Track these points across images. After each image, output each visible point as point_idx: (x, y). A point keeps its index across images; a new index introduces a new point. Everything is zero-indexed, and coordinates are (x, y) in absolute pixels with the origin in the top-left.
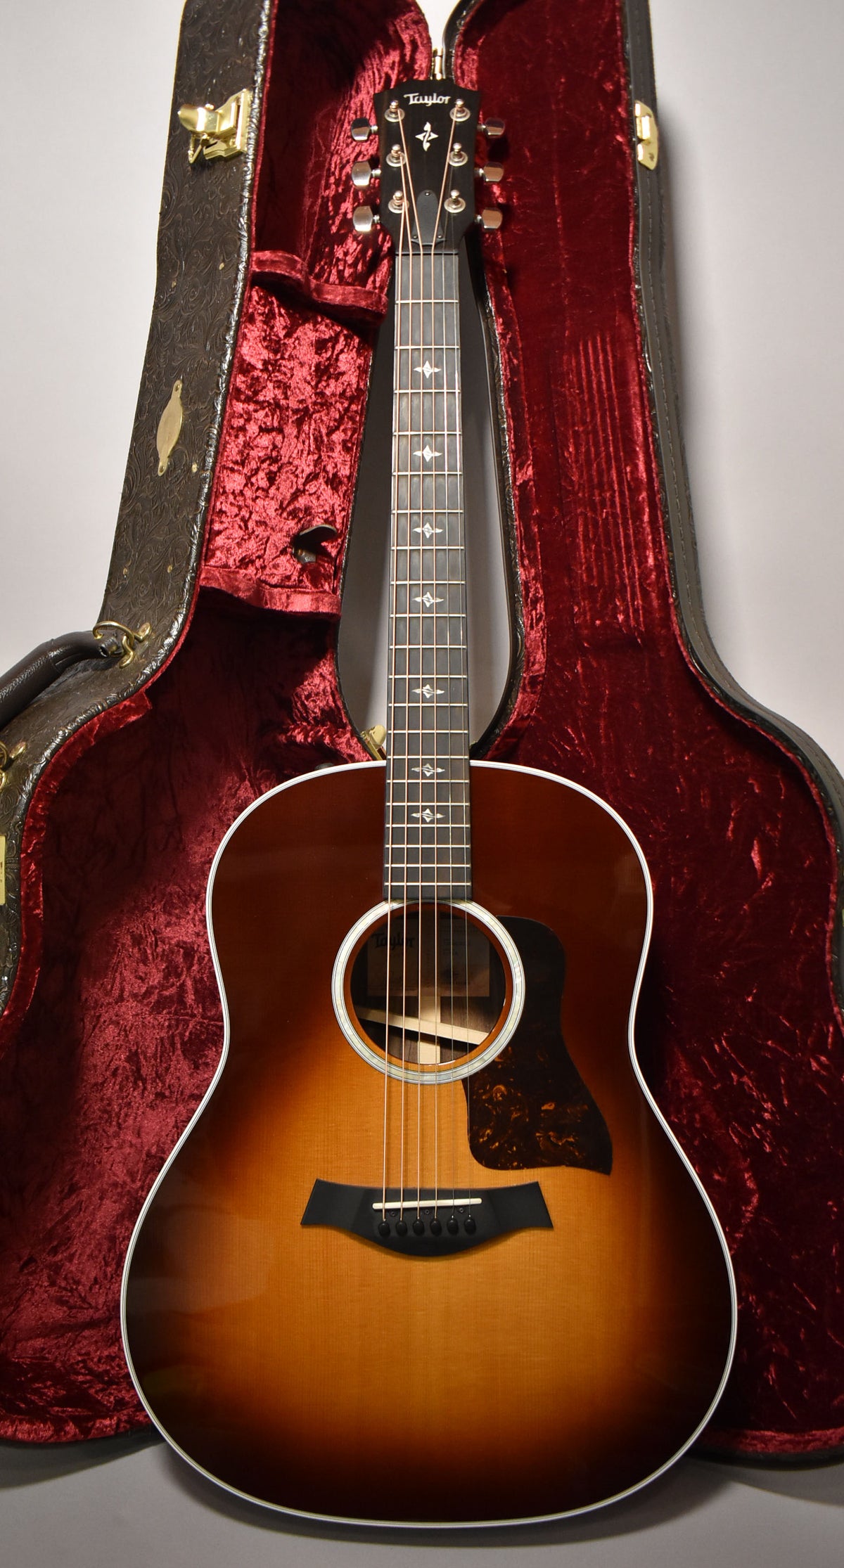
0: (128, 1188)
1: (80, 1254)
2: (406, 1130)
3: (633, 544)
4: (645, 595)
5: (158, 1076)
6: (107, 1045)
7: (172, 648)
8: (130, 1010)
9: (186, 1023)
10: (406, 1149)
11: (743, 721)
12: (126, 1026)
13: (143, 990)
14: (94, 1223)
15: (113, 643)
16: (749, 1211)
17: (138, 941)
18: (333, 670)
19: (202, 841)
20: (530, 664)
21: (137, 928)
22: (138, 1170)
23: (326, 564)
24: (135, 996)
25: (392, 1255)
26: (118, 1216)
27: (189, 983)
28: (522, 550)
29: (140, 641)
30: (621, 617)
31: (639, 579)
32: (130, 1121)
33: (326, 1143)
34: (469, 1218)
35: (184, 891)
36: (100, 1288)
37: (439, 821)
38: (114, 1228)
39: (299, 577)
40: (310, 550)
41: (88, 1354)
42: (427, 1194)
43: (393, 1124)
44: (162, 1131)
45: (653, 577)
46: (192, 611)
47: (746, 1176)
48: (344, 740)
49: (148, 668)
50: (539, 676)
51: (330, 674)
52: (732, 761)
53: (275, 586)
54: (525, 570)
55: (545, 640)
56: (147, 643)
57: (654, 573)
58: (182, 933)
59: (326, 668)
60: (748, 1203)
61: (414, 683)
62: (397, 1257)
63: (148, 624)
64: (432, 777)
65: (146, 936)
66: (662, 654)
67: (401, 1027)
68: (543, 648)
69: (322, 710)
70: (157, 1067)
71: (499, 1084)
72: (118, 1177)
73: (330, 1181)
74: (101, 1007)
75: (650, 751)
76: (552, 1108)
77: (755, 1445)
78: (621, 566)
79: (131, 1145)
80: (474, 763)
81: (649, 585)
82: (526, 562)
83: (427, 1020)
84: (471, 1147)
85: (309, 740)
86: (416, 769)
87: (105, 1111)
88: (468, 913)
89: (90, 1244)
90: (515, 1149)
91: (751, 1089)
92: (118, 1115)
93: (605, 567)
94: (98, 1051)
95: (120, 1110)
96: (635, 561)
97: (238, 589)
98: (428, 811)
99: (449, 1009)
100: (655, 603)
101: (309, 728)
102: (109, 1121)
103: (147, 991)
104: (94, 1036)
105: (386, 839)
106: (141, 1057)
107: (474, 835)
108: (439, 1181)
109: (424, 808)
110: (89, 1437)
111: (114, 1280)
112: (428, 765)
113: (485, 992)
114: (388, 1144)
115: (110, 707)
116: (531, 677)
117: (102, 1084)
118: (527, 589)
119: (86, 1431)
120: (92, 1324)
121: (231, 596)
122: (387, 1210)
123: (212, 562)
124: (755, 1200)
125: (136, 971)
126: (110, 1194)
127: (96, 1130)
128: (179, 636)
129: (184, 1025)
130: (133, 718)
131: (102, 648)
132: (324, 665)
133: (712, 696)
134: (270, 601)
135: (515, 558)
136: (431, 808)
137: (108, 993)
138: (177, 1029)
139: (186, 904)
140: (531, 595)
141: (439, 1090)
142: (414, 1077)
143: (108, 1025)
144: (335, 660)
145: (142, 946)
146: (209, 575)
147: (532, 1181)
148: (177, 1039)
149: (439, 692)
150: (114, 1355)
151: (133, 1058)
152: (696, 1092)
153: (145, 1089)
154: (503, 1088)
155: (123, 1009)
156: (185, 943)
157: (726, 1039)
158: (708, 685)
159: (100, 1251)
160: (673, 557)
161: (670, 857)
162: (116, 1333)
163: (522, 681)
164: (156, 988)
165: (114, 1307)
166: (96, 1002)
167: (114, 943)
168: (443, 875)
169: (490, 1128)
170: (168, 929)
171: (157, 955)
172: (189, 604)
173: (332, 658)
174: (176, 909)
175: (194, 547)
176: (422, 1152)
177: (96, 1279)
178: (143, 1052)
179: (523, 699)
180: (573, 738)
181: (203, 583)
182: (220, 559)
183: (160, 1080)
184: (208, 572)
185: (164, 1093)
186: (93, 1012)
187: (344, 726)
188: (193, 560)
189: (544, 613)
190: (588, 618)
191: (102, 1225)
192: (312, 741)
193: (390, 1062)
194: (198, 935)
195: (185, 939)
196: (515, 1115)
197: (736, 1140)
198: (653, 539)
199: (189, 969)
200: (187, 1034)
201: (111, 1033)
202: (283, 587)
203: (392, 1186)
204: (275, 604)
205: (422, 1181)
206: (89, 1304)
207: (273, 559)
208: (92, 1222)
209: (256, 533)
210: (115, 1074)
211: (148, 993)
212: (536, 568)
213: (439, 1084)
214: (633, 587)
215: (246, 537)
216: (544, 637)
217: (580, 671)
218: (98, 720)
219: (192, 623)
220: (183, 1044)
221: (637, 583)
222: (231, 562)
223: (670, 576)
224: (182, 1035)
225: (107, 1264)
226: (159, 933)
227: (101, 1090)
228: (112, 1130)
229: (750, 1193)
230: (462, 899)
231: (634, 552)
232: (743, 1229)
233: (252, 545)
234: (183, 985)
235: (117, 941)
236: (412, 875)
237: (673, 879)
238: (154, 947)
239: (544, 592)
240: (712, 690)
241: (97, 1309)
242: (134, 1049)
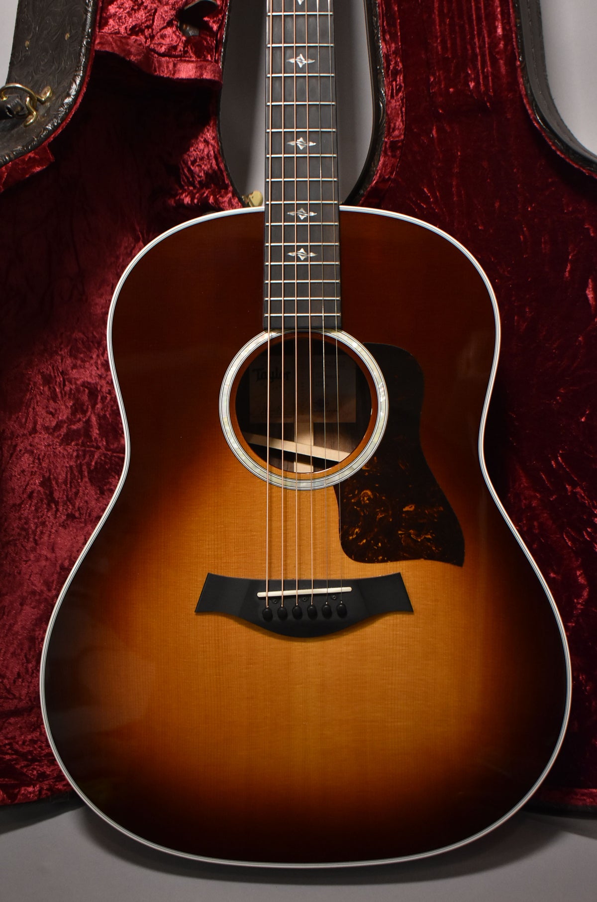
0: (45, 595)
1: (5, 652)
2: (285, 529)
3: (483, 16)
4: (494, 62)
5: (69, 499)
6: (23, 471)
7: (71, 106)
8: (42, 441)
9: (92, 454)
10: (285, 546)
11: (582, 169)
12: (39, 455)
13: (54, 424)
14: (16, 626)
15: (18, 104)
16: (580, 603)
17: (48, 380)
18: (216, 135)
19: (102, 295)
20: (391, 130)
21: (47, 369)
22: (53, 581)
23: (209, 38)
24: (47, 429)
25: (275, 637)
26: (36, 620)
27: (94, 419)
28: (383, 27)
29: (42, 103)
30: (472, 85)
31: (489, 48)
32: (46, 538)
33: (216, 542)
34: (341, 604)
35: (88, 338)
36: (23, 682)
37: (312, 259)
38: (34, 630)
39: (184, 48)
40: (194, 25)
41: (14, 738)
42: (304, 584)
43: (274, 525)
44: (73, 547)
45: (501, 45)
46: (88, 73)
47: (578, 573)
48: (226, 199)
49: (50, 125)
50: (398, 141)
51: (214, 138)
52: (570, 209)
53: (163, 55)
54: (386, 44)
55: (404, 109)
56: (48, 104)
57: (502, 42)
58: (87, 374)
59: (209, 135)
60: (579, 596)
61: (289, 136)
62: (279, 638)
63: (49, 88)
64: (305, 220)
65: (55, 376)
66: (509, 117)
67: (281, 449)
68: (402, 116)
69: (206, 174)
70: (67, 491)
71: (366, 490)
72: (36, 586)
73: (219, 574)
74: (17, 437)
75: (497, 205)
76: (412, 509)
77: (585, 800)
78: (472, 38)
79: (47, 559)
80: (343, 208)
81: (498, 53)
82: (388, 37)
83: (302, 444)
84: (342, 544)
85: (196, 201)
86: (292, 214)
87: (23, 529)
88: (339, 341)
89: (13, 644)
90: (380, 544)
91: (583, 498)
92: (34, 533)
93: (458, 40)
94: (15, 476)
95: (36, 528)
96: (485, 32)
97: (130, 53)
98: (302, 250)
99: (321, 434)
100: (503, 70)
101: (195, 191)
102: (27, 537)
103: (57, 424)
104: (12, 463)
105: (266, 276)
106: (54, 483)
107: (343, 271)
108: (315, 573)
109: (299, 248)
110: (16, 802)
111: (35, 675)
112: (302, 210)
113: (352, 418)
114: (270, 542)
115: (16, 157)
116: (392, 142)
117: (20, 505)
118: (388, 62)
119: (13, 797)
120: (16, 713)
121: (123, 59)
122: (270, 598)
123: (106, 30)
124: (585, 594)
125: (47, 407)
126: (29, 601)
127: (15, 545)
128: (77, 96)
129: (90, 456)
130: (38, 169)
131: (8, 108)
132: (208, 131)
133: (553, 148)
134: (159, 68)
135: (377, 33)
136: (305, 247)
137: (22, 426)
138: (84, 459)
139: (90, 349)
140: (391, 67)
141: (314, 495)
142: (290, 484)
143: (24, 453)
144: (217, 127)
145: (51, 385)
146: (103, 41)
147: (395, 572)
148: (84, 467)
149: (311, 144)
150: (36, 739)
151: (46, 483)
152: (534, 503)
153: (57, 510)
154: (369, 493)
155: (36, 440)
156: (89, 383)
157: (562, 455)
158: (550, 139)
159: (22, 650)
160: (520, 23)
161: (513, 299)
162: (37, 720)
163: (384, 145)
164: (65, 422)
165: (35, 698)
166: (12, 433)
167: (27, 381)
168: (316, 307)
169: (358, 527)
170: (75, 371)
171: (65, 393)
172: (85, 67)
173: (215, 124)
174: (81, 353)
175: (89, 14)
176: (299, 549)
177: (19, 674)
178: (54, 478)
179: (384, 162)
180: (429, 197)
181: (97, 48)
182: (113, 27)
183: (71, 503)
184: (102, 37)
185: (74, 515)
186: (9, 442)
187: (226, 187)
188: (88, 27)
189: (403, 85)
190: (443, 86)
191: (23, 627)
192: (198, 202)
193: (271, 472)
194: (100, 377)
195: (89, 380)
196: (380, 516)
197: (569, 544)
198: (502, 11)
199: (93, 407)
200: (93, 464)
201: (26, 460)
202: (170, 56)
203: (274, 578)
204: (163, 72)
205: (300, 574)
206: (14, 695)
207: (161, 30)
208: (14, 624)
209: (145, 4)
210: (30, 496)
211: (58, 426)
212: (396, 43)
213: (314, 490)
214: (483, 56)
215: (136, 7)
216: (403, 106)
217: (435, 135)
218: (6, 169)
219: (89, 84)
220: (90, 472)
221: (487, 52)
222: (122, 31)
223: (517, 42)
224: (89, 464)
225: (28, 661)
226: (66, 374)
227: (19, 510)
228: (31, 544)
229: (582, 587)
230: (332, 328)
231: (484, 24)
232: (575, 619)
233: (141, 15)
234: (88, 422)
235: (29, 379)
236: (289, 307)
237: (516, 318)
238: (62, 386)
239: (403, 65)
240: (554, 144)
241: (20, 700)
242: (47, 475)
